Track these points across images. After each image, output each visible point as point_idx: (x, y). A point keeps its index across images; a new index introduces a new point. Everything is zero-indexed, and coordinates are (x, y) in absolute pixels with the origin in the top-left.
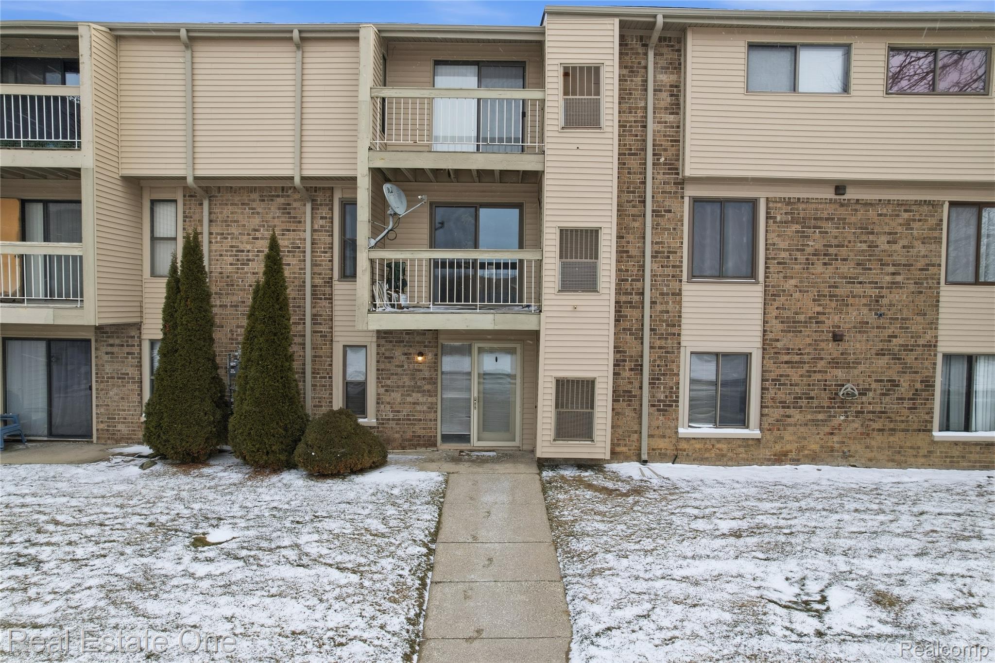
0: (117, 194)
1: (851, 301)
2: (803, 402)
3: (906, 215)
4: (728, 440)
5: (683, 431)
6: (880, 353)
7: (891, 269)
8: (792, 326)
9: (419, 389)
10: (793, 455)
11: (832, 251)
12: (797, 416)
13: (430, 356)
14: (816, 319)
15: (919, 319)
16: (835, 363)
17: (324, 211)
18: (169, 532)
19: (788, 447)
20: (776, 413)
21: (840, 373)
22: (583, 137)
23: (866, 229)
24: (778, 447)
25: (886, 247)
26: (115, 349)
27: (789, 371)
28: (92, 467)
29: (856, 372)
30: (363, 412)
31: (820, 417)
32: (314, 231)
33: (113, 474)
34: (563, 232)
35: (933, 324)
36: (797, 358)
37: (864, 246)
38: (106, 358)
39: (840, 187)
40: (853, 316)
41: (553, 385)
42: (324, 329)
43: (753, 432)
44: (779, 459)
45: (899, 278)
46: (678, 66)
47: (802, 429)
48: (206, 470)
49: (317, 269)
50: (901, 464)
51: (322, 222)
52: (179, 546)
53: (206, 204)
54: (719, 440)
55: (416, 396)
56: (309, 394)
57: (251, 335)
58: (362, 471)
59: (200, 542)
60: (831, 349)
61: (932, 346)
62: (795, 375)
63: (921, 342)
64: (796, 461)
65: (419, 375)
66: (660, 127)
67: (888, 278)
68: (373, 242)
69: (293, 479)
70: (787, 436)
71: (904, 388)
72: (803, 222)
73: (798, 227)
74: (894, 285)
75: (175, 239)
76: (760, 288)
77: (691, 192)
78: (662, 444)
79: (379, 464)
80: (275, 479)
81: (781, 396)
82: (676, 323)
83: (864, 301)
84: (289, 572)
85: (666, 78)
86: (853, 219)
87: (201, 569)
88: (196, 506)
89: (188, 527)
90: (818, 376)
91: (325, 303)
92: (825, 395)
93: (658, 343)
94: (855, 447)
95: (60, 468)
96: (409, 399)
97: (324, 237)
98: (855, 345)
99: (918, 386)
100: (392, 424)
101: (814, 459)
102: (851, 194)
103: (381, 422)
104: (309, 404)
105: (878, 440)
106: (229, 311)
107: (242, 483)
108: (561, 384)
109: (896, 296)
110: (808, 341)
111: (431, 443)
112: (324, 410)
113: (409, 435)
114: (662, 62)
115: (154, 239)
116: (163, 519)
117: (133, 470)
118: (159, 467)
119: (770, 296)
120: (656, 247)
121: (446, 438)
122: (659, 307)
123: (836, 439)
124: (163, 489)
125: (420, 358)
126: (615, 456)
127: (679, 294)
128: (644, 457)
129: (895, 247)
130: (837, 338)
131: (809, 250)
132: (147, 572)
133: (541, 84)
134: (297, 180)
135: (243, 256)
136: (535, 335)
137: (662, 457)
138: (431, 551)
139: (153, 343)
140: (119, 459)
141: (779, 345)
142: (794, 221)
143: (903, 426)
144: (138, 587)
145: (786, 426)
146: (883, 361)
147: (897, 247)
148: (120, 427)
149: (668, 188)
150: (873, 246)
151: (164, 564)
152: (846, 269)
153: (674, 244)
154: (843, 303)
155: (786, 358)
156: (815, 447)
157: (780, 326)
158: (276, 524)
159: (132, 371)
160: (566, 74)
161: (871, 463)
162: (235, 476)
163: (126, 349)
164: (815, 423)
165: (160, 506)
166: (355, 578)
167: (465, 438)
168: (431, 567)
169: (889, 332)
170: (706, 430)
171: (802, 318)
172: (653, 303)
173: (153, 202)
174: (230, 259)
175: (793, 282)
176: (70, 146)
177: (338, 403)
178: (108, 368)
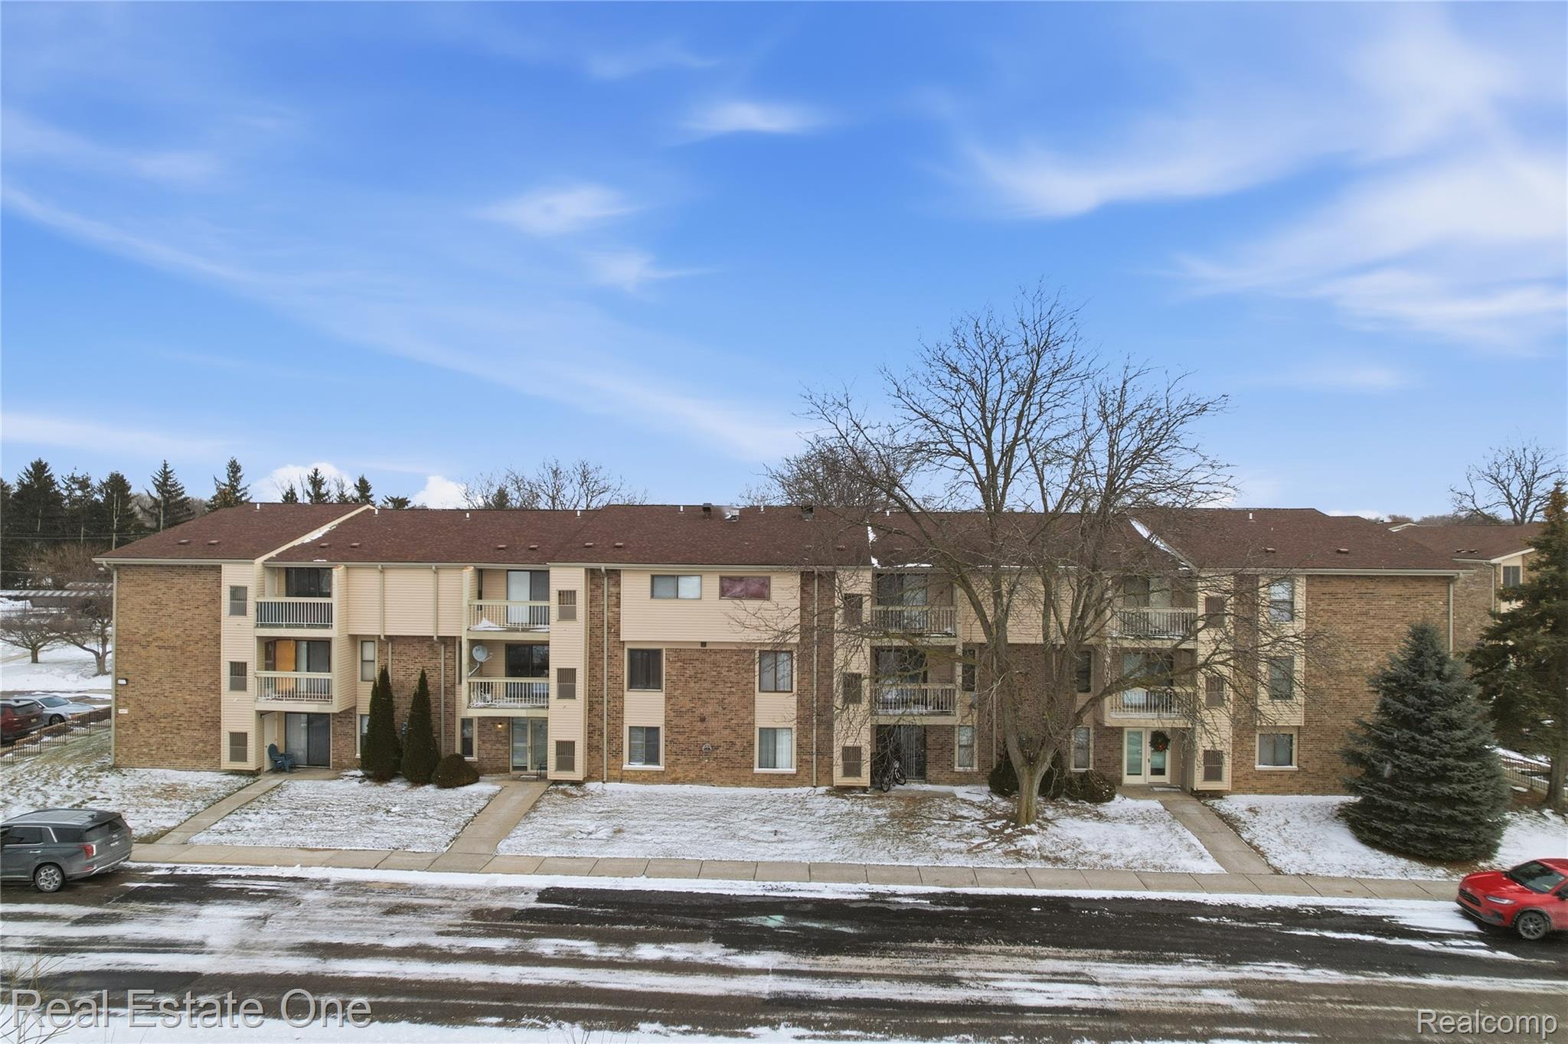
0: (347, 643)
1: (709, 701)
2: (686, 753)
3: (736, 658)
4: (648, 772)
5: (626, 766)
6: (725, 728)
7: (730, 685)
8: (679, 714)
9: (499, 742)
10: (682, 779)
11: (699, 676)
12: (683, 760)
13: (505, 724)
14: (691, 711)
15: (745, 710)
16: (701, 733)
17: (450, 649)
18: (376, 808)
19: (679, 775)
20: (673, 758)
21: (704, 737)
22: (567, 624)
23: (715, 664)
24: (674, 776)
25: (726, 673)
26: (343, 720)
27: (678, 737)
28: (336, 781)
29: (711, 737)
30: (471, 754)
31: (695, 760)
32: (445, 659)
33: (346, 786)
34: (560, 670)
35: (752, 713)
36: (682, 730)
37: (715, 673)
38: (338, 724)
39: (704, 644)
40: (710, 709)
41: (555, 744)
42: (451, 710)
43: (661, 768)
44: (675, 781)
45: (733, 690)
46: (618, 584)
47: (687, 766)
48: (390, 784)
49: (447, 679)
50: (738, 785)
51: (450, 654)
52: (381, 812)
53: (390, 645)
54: (643, 771)
55: (499, 746)
56: (443, 745)
57: (412, 717)
58: (463, 785)
59: (388, 811)
60: (699, 726)
61: (752, 724)
62: (681, 739)
63: (746, 722)
64: (683, 783)
65: (500, 734)
66: (610, 614)
67: (728, 690)
68: (470, 674)
69: (430, 789)
70: (678, 770)
71: (738, 746)
72: (683, 661)
73: (681, 664)
74: (731, 693)
75: (374, 661)
76: (663, 694)
77: (627, 646)
78: (615, 773)
79: (475, 780)
80: (422, 788)
81: (674, 749)
82: (621, 711)
83: (715, 701)
84: (420, 820)
85: (613, 590)
86: (709, 660)
87: (390, 819)
88: (386, 800)
89: (384, 806)
90: (693, 739)
91: (452, 696)
92: (697, 749)
93: (612, 722)
94: (714, 776)
95: (322, 782)
96: (494, 747)
97: (450, 662)
98: (712, 724)
99: (745, 744)
100: (486, 760)
101: (692, 782)
102: (708, 647)
103: (481, 759)
104: (443, 751)
105: (725, 773)
106: (402, 700)
107: (406, 790)
108: (559, 743)
109: (732, 698)
110: (688, 721)
111: (506, 770)
112: (451, 752)
113: (495, 766)
114: (612, 582)
115: (363, 661)
116: (373, 804)
117: (355, 784)
118: (367, 782)
119: (668, 698)
120: (610, 674)
121: (515, 768)
122: (612, 704)
123: (704, 771)
124: (372, 792)
125: (500, 726)
126: (589, 778)
127: (623, 697)
128: (605, 780)
129: (730, 674)
130: (703, 720)
131: (687, 675)
132: (371, 819)
133: (548, 599)
134: (435, 638)
135: (409, 672)
136: (545, 720)
137: (615, 780)
138: (476, 815)
139: (362, 716)
140: (347, 778)
141: (673, 723)
142: (679, 660)
143: (738, 765)
144: (368, 823)
145: (677, 765)
146: (728, 731)
147: (732, 674)
148: (345, 761)
149: (616, 645)
150: (719, 673)
151: (376, 817)
152: (706, 685)
153: (619, 672)
154: (705, 703)
155: (676, 730)
156: (694, 776)
157: (673, 714)
158: (418, 806)
159: (351, 732)
160: (560, 595)
161: (723, 784)
162: (404, 787)
163: (349, 720)
164: (693, 763)
165: (371, 799)
166: (443, 822)
167: (525, 768)
168: (472, 820)
169: (729, 717)
170: (638, 766)
171: (684, 710)
172: (608, 702)
173: (362, 642)
174: (403, 673)
175: (679, 691)
176: (326, 627)
177: (458, 750)
178: (339, 730)
